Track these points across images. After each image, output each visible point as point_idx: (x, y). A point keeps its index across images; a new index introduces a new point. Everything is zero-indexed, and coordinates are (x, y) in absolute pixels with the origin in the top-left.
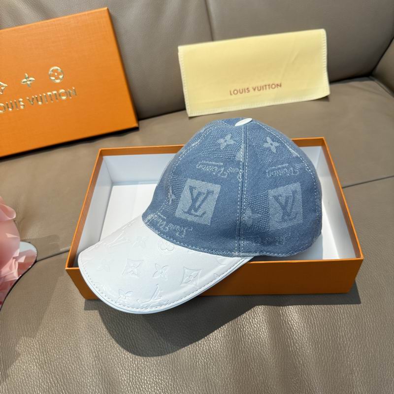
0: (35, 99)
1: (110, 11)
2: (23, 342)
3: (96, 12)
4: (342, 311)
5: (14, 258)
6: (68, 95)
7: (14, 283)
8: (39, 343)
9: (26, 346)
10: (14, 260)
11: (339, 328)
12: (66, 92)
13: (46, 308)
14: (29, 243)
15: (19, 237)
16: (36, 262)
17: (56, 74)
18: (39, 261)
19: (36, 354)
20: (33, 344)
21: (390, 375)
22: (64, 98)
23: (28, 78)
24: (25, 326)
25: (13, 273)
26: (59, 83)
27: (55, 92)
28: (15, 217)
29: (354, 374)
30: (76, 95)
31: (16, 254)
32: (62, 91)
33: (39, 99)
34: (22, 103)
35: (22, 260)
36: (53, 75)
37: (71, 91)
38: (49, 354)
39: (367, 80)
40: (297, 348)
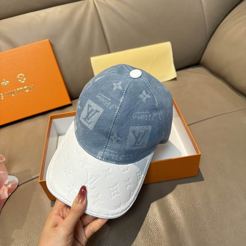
0: (10, 93)
1: (51, 41)
2: (15, 232)
3: (43, 42)
4: (196, 191)
5: (5, 185)
6: (30, 90)
7: (6, 199)
8: (25, 232)
9: (18, 234)
10: (5, 186)
11: (196, 200)
12: (28, 88)
13: (28, 211)
14: (13, 175)
15: (7, 173)
16: (18, 186)
17: (22, 78)
18: (20, 185)
19: (24, 238)
20: (22, 233)
21: (226, 222)
22: (27, 91)
23: (5, 81)
24: (16, 223)
25: (5, 194)
26: (24, 83)
27: (21, 88)
28: (4, 160)
29: (207, 224)
30: (34, 89)
31: (6, 182)
32: (26, 87)
33: (12, 93)
34: (2, 96)
35: (10, 186)
36: (20, 79)
37: (31, 87)
38: (32, 237)
39: (196, 67)
40: (174, 214)
